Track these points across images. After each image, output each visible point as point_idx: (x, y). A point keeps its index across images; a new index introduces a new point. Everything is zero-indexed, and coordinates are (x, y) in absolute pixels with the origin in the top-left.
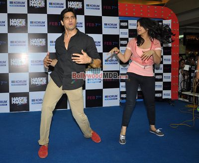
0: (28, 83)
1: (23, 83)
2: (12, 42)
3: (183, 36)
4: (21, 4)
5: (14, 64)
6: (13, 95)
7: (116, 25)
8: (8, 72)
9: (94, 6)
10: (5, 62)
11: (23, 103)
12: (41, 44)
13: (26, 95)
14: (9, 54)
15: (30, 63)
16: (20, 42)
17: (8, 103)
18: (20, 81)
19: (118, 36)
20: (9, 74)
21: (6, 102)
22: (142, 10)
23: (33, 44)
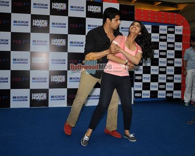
0: (48, 80)
1: (43, 80)
2: (34, 41)
4: (44, 6)
5: (35, 62)
6: (33, 91)
8: (29, 69)
10: (26, 60)
11: (42, 98)
12: (62, 44)
13: (46, 91)
14: (31, 52)
15: (50, 62)
16: (41, 41)
17: (29, 99)
18: (41, 79)
20: (31, 71)
21: (26, 97)
23: (54, 44)
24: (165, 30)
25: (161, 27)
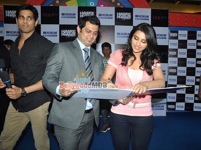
7: (165, 35)
9: (143, 16)
19: (167, 46)
22: (194, 20)
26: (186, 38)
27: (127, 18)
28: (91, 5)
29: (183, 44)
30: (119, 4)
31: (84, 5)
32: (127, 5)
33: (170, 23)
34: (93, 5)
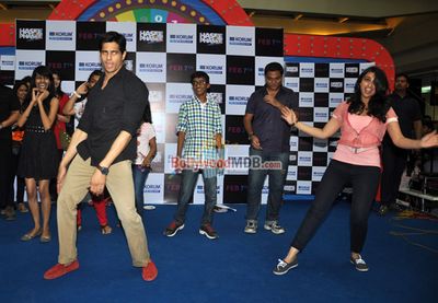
3: (429, 88)
9: (243, 39)
22: (325, 46)
24: (340, 71)
25: (332, 66)
26: (312, 75)
27: (216, 42)
28: (157, 21)
29: (307, 85)
30: (202, 20)
31: (146, 21)
32: (216, 21)
33: (286, 51)
34: (160, 21)
